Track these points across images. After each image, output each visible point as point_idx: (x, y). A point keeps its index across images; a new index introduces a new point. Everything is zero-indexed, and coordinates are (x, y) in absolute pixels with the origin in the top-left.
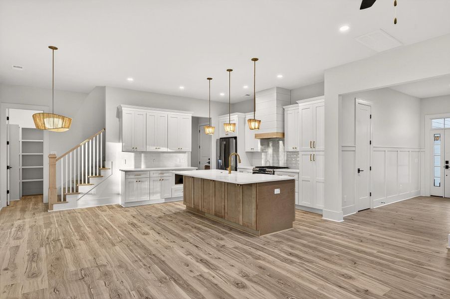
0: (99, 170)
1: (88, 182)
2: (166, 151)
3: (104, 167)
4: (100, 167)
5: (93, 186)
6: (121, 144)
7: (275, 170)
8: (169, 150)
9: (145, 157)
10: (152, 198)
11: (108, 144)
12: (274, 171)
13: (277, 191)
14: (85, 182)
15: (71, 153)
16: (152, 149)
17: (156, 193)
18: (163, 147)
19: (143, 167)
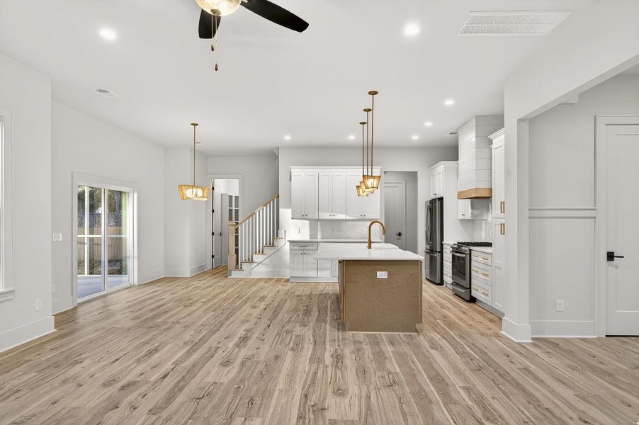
0: (273, 240)
1: (263, 252)
2: (344, 218)
3: (277, 236)
4: (273, 236)
5: (266, 256)
6: (290, 210)
7: (471, 248)
8: (348, 218)
9: (321, 226)
10: (321, 274)
11: (281, 210)
12: (470, 250)
13: (382, 275)
14: (259, 252)
15: (247, 221)
16: (326, 216)
17: (326, 269)
18: (339, 213)
19: (319, 239)
